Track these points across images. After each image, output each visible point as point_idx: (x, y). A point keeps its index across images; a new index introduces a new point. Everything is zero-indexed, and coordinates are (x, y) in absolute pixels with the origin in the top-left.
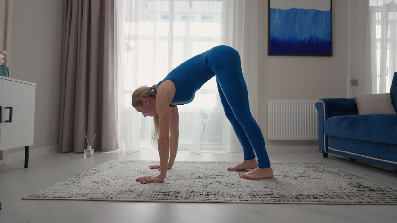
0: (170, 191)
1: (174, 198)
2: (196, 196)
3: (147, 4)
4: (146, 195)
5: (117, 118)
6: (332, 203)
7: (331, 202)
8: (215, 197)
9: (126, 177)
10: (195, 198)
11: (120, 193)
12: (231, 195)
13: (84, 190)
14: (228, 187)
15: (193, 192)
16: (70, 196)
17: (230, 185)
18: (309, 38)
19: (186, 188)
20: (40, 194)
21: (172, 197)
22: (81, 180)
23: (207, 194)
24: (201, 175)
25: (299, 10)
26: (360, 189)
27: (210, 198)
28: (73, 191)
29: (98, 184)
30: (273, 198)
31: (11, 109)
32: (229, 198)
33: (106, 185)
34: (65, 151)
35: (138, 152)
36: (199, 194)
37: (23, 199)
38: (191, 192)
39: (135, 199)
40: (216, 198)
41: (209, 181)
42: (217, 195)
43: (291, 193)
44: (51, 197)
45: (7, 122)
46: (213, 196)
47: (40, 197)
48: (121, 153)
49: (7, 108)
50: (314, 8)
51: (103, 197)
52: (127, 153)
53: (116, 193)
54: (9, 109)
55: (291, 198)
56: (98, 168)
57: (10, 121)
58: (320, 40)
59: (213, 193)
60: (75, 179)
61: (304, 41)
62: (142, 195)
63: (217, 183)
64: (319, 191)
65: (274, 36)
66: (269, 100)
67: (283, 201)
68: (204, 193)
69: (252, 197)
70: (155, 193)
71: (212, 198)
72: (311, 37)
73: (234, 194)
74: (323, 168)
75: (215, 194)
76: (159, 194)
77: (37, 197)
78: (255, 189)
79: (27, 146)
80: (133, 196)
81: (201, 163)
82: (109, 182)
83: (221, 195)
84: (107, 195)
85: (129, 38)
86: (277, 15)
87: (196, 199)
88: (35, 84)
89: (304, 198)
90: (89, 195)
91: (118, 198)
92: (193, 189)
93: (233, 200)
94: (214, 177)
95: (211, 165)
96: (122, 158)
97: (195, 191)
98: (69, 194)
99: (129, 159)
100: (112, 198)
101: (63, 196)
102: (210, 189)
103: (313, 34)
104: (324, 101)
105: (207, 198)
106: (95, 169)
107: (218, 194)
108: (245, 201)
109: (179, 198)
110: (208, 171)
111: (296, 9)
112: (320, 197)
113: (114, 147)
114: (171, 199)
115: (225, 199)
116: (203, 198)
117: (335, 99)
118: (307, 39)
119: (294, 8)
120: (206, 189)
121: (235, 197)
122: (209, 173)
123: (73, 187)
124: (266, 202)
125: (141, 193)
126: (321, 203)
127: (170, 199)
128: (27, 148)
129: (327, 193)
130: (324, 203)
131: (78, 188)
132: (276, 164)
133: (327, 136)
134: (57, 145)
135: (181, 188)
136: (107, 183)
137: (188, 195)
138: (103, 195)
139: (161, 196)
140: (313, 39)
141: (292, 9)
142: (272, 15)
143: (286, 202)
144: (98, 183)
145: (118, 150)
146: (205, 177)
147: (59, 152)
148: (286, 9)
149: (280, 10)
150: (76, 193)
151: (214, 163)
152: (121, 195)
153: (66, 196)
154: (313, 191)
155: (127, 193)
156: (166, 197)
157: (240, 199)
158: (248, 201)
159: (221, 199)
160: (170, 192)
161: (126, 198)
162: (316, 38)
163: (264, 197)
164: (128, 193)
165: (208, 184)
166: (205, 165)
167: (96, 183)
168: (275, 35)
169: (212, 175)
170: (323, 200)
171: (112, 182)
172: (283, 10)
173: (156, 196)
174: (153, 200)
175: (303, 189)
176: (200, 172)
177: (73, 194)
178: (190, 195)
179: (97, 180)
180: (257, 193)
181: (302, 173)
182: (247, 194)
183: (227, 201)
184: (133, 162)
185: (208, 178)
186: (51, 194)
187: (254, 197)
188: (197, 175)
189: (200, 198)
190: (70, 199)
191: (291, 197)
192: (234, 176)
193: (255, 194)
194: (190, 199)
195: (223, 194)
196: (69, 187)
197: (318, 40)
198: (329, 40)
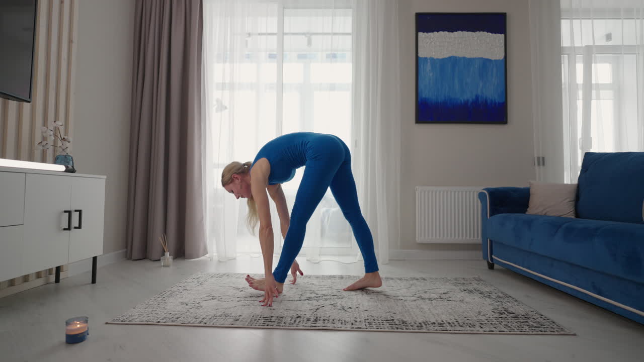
0: (273, 315)
1: (276, 323)
2: (302, 321)
3: (247, 41)
4: (244, 320)
5: (206, 212)
6: (458, 332)
7: (457, 330)
8: (324, 323)
9: (220, 297)
10: (301, 324)
11: (215, 317)
12: (343, 321)
13: (173, 313)
14: (343, 311)
15: (299, 317)
16: (158, 320)
17: (346, 308)
18: (474, 97)
19: (292, 312)
20: (124, 318)
21: (273, 323)
22: (166, 301)
23: (315, 320)
24: (313, 295)
25: (460, 58)
26: (502, 316)
27: (317, 325)
28: (161, 315)
29: (187, 307)
30: (391, 326)
31: (80, 211)
32: (340, 325)
33: (198, 308)
34: (136, 259)
35: (235, 259)
36: (305, 320)
37: (107, 323)
38: (297, 318)
39: (232, 325)
40: (324, 325)
41: (322, 302)
42: (326, 321)
43: (416, 319)
44: (137, 321)
45: (75, 228)
46: (321, 322)
47: (125, 321)
48: (211, 260)
49: (76, 211)
50: (480, 56)
51: (196, 322)
52: (220, 262)
53: (210, 317)
54: (78, 212)
55: (412, 326)
56: (184, 285)
57: (80, 227)
58: (489, 102)
59: (322, 319)
60: (159, 299)
61: (466, 103)
62: (240, 320)
63: (330, 306)
64: (452, 317)
65: (424, 96)
66: (417, 187)
67: (401, 329)
68: (312, 319)
69: (367, 324)
70: (254, 318)
71: (320, 324)
72: (477, 97)
73: (347, 319)
74: (475, 286)
75: (324, 320)
76: (259, 319)
77: (122, 321)
78: (374, 314)
79: (94, 256)
80: (229, 321)
81: (317, 277)
82: (201, 304)
83: (331, 320)
84: (200, 319)
85: (223, 86)
86: (429, 67)
87: (301, 326)
88: (105, 177)
89: (428, 325)
90: (179, 320)
91: (212, 323)
92: (299, 314)
93: (343, 327)
94: (328, 297)
95: (329, 280)
96: (212, 270)
97: (302, 317)
98: (156, 318)
99: (222, 270)
100: (205, 323)
101: (151, 321)
102: (320, 313)
103: (479, 93)
104: (487, 191)
105: (314, 325)
106: (180, 285)
107: (328, 320)
108: (358, 328)
109: (282, 324)
110: (324, 289)
111: (456, 57)
112: (447, 324)
113: (201, 251)
114: (273, 326)
115: (335, 325)
116: (309, 324)
117: (504, 188)
118: (471, 100)
119: (453, 56)
120: (315, 313)
121: (347, 324)
122: (324, 292)
123: (159, 309)
124: (381, 330)
125: (238, 318)
126: (445, 332)
127: (271, 326)
128: (95, 259)
129: (458, 319)
130: (449, 331)
131: (166, 311)
132: (417, 279)
133: (491, 241)
134: (125, 250)
135: (285, 312)
136: (197, 305)
137: (292, 321)
138: (195, 320)
139: (262, 321)
140: (480, 100)
141: (450, 58)
142: (421, 66)
143: (405, 330)
144: (187, 305)
145: (207, 255)
146: (318, 298)
147: (128, 259)
148: (441, 57)
149: (432, 59)
150: (163, 317)
151: (334, 277)
152: (216, 320)
153: (154, 321)
154: (444, 318)
155: (222, 317)
156: (267, 323)
157: (353, 326)
158: (360, 328)
159: (330, 325)
160: (272, 317)
161: (222, 323)
162: (484, 98)
163: (381, 324)
164: (224, 317)
165: (320, 307)
166: (321, 281)
167: (185, 305)
168: (426, 94)
169: (327, 296)
170: (449, 328)
171: (204, 304)
172: (437, 59)
173: (256, 322)
174: (252, 326)
175: (433, 314)
176: (312, 291)
177: (161, 318)
178: (295, 321)
179: (185, 301)
180: (374, 320)
181: (444, 293)
182: (363, 320)
183: (336, 328)
184: (228, 276)
185: (321, 299)
186: (136, 317)
187: (370, 323)
188: (308, 295)
189: (307, 325)
190: (158, 324)
191: (413, 324)
192: (353, 297)
193: (372, 321)
194: (295, 325)
195: (333, 320)
196: (154, 310)
197: (486, 101)
198: (502, 100)
